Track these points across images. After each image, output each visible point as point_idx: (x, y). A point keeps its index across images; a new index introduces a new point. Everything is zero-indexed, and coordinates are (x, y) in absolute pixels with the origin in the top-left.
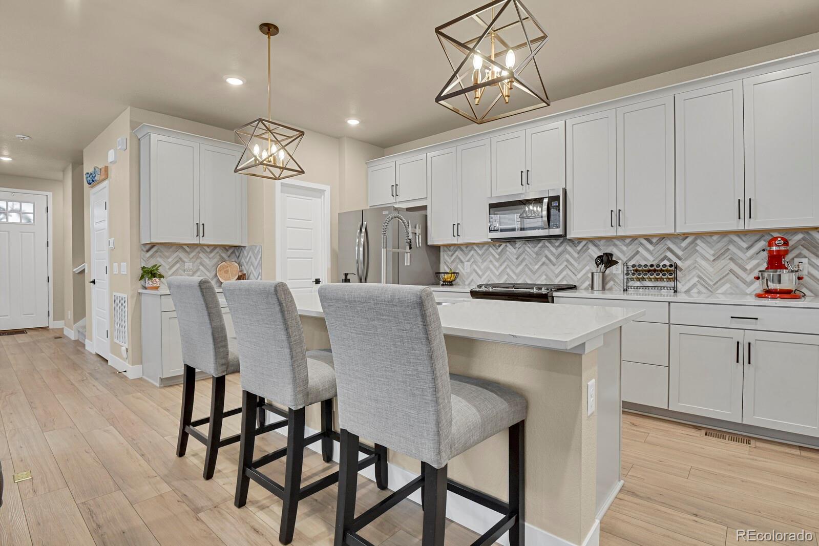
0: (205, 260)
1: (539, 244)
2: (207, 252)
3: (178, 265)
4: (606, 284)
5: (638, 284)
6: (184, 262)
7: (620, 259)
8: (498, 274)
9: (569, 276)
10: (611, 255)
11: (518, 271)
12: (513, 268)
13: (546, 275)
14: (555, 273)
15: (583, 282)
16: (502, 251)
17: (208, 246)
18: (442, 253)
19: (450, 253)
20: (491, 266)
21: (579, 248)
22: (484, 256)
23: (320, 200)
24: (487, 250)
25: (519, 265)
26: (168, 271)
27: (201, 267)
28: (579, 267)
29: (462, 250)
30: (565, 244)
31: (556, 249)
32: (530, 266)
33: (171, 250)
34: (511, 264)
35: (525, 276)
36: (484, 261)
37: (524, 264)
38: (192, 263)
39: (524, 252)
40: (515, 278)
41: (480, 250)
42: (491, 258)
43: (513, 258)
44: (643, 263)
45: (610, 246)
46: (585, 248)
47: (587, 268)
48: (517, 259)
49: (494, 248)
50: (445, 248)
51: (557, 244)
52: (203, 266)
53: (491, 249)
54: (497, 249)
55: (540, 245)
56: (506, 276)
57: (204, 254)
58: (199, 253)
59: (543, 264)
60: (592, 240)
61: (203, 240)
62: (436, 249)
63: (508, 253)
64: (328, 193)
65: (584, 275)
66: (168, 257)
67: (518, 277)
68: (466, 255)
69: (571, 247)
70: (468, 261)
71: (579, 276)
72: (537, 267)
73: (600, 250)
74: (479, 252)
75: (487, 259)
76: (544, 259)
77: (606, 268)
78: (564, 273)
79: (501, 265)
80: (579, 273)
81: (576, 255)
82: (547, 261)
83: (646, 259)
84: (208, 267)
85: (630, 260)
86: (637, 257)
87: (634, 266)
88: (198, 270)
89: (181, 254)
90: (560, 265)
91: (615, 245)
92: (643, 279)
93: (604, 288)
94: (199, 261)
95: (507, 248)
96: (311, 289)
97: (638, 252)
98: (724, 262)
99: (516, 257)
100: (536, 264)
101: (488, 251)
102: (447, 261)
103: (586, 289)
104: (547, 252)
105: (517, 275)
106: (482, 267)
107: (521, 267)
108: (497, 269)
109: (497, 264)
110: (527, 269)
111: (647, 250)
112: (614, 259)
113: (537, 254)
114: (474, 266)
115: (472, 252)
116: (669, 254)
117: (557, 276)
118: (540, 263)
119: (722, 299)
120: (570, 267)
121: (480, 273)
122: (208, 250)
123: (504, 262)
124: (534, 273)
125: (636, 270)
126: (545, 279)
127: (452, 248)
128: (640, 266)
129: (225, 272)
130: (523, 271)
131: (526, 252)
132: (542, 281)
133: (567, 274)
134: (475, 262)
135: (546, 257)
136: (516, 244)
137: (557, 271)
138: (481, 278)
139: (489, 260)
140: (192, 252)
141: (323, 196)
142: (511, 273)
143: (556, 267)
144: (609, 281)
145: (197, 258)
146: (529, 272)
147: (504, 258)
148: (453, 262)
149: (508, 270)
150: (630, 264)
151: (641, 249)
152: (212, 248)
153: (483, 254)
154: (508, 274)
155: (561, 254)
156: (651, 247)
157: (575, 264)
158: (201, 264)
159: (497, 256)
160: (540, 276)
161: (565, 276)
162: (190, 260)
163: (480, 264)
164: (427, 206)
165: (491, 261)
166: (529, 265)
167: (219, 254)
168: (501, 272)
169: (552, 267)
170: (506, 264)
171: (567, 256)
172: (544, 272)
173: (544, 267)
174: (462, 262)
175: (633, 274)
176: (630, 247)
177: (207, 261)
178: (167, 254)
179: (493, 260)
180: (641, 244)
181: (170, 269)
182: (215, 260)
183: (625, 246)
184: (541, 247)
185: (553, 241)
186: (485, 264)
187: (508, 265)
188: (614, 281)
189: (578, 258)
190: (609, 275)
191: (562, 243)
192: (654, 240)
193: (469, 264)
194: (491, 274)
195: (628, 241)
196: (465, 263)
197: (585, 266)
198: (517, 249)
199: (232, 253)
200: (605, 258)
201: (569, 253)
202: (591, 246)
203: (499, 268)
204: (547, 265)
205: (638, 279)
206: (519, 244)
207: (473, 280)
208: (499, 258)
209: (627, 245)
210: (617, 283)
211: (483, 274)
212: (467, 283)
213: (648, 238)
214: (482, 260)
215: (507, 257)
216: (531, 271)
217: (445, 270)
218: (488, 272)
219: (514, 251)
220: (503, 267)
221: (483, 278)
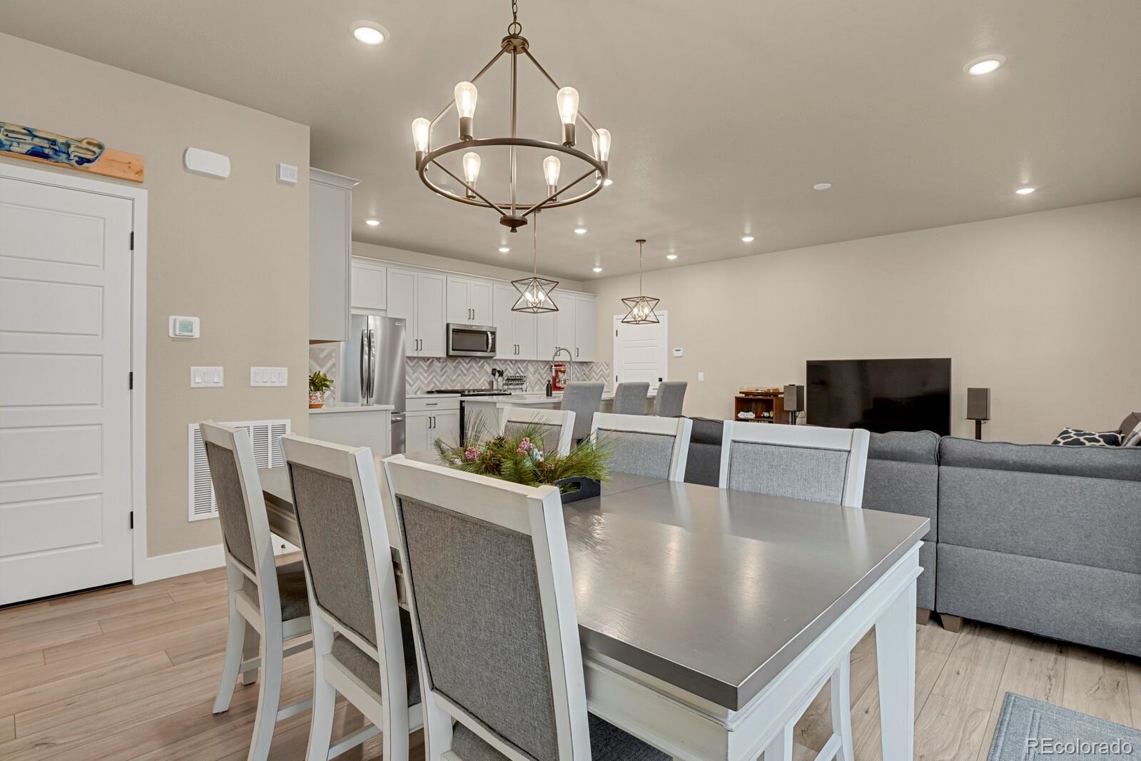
8: (426, 383)
9: (474, 383)
11: (442, 380)
12: (438, 377)
13: (461, 383)
16: (430, 363)
20: (421, 377)
21: (479, 365)
24: (418, 362)
25: (442, 376)
28: (479, 378)
30: (472, 361)
31: (467, 365)
32: (451, 377)
34: (436, 374)
35: (446, 384)
36: (414, 372)
37: (446, 375)
40: (440, 386)
42: (421, 370)
43: (439, 370)
46: (483, 365)
47: (484, 378)
48: (441, 371)
49: (424, 361)
51: (467, 361)
53: (421, 362)
54: (426, 362)
55: (457, 361)
59: (459, 375)
63: (434, 366)
65: (483, 382)
71: (480, 383)
72: (455, 377)
73: (490, 366)
74: (410, 364)
76: (459, 372)
78: (472, 381)
79: (429, 376)
80: (480, 381)
81: (478, 369)
82: (462, 374)
83: (510, 373)
90: (469, 376)
98: (537, 374)
100: (454, 375)
104: (461, 366)
105: (442, 384)
106: (413, 377)
107: (444, 378)
108: (426, 378)
109: (426, 375)
110: (448, 379)
111: (511, 367)
113: (454, 367)
116: (519, 371)
117: (467, 383)
118: (457, 374)
119: (536, 392)
120: (475, 377)
123: (431, 373)
124: (453, 381)
125: (508, 379)
126: (460, 386)
130: (445, 380)
135: (461, 370)
137: (467, 380)
142: (437, 382)
143: (466, 377)
146: (449, 381)
147: (432, 369)
149: (435, 380)
153: (413, 367)
154: (434, 383)
155: (470, 368)
156: (512, 366)
157: (478, 375)
159: (426, 368)
160: (457, 384)
165: (421, 373)
166: (449, 376)
168: (429, 381)
169: (464, 377)
170: (432, 375)
171: (473, 370)
173: (460, 377)
179: (423, 372)
180: (509, 364)
184: (458, 363)
185: (465, 359)
186: (416, 374)
189: (479, 371)
192: (513, 362)
197: (483, 376)
201: (474, 368)
208: (428, 370)
209: (503, 364)
211: (414, 383)
213: (511, 361)
216: (451, 380)
218: (419, 382)
219: (439, 365)
220: (431, 377)
221: (413, 388)
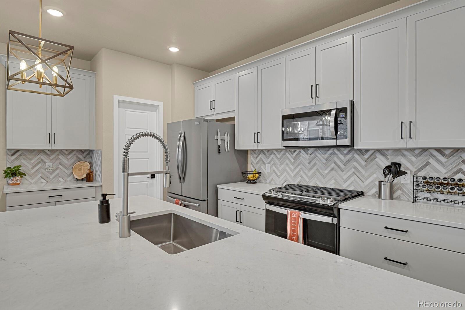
0: (64, 160)
1: (328, 150)
2: (65, 154)
3: (40, 165)
4: (394, 193)
5: (428, 195)
6: (45, 163)
7: (408, 169)
8: (293, 175)
9: (356, 181)
10: (399, 165)
11: (310, 174)
12: (306, 171)
13: (335, 180)
14: (343, 178)
15: (370, 189)
16: (296, 156)
17: (67, 150)
18: (249, 156)
19: (255, 156)
20: (287, 168)
21: (366, 156)
22: (282, 159)
23: (155, 113)
24: (284, 154)
25: (311, 169)
26: (30, 169)
27: (60, 166)
28: (366, 175)
29: (265, 154)
30: (353, 152)
31: (344, 157)
32: (321, 171)
33: (34, 153)
34: (304, 167)
35: (316, 179)
36: (281, 164)
37: (315, 168)
38: (52, 164)
39: (315, 157)
40: (307, 180)
41: (279, 154)
42: (287, 161)
43: (306, 163)
44: (435, 175)
45: (397, 155)
46: (372, 156)
47: (375, 176)
48: (309, 163)
49: (290, 153)
50: (252, 151)
51: (345, 153)
52: (62, 165)
53: (287, 154)
54: (292, 154)
55: (330, 152)
56: (300, 178)
57: (63, 156)
58: (58, 155)
59: (333, 169)
60: (380, 151)
61: (55, 146)
62: (245, 153)
63: (301, 158)
64: (161, 108)
65: (372, 182)
66: (31, 160)
67: (310, 179)
68: (268, 158)
69: (358, 155)
70: (269, 163)
71: (367, 182)
72: (326, 172)
73: (388, 159)
74: (278, 155)
75: (284, 162)
76: (333, 165)
77: (394, 177)
78: (352, 179)
79: (295, 168)
80: (366, 180)
81: (363, 163)
82: (336, 167)
83: (438, 171)
84: (66, 166)
85: (419, 171)
86: (428, 168)
87: (424, 178)
88: (57, 168)
89: (43, 157)
90: (348, 171)
91: (404, 155)
92: (434, 191)
93: (391, 198)
94: (58, 161)
95: (301, 154)
96: (147, 182)
97: (428, 164)
99: (308, 161)
101: (285, 156)
102: (253, 162)
103: (373, 196)
104: (335, 159)
106: (280, 169)
107: (312, 171)
108: (292, 171)
109: (292, 167)
110: (317, 173)
111: (439, 161)
112: (402, 169)
113: (326, 160)
114: (274, 167)
115: (272, 156)
117: (345, 181)
118: (329, 169)
120: (357, 173)
121: (279, 174)
122: (67, 153)
123: (298, 165)
124: (324, 177)
125: (427, 183)
126: (334, 183)
127: (257, 152)
128: (431, 178)
129: (79, 170)
130: (314, 174)
131: (317, 158)
132: (331, 185)
133: (355, 180)
134: (274, 164)
135: (335, 163)
136: (308, 150)
137: (345, 177)
138: (279, 178)
139: (285, 163)
140: (52, 155)
141: (157, 110)
142: (304, 176)
143: (344, 172)
144: (397, 190)
145: (57, 159)
146: (320, 176)
147: (298, 162)
148: (257, 163)
149: (301, 173)
150: (421, 174)
151: (431, 161)
152: (69, 151)
153: (280, 158)
154: (301, 176)
155: (349, 161)
156: (443, 159)
157: (363, 171)
158: (60, 164)
159: (293, 161)
160: (330, 180)
161: (352, 182)
162: (50, 161)
163: (278, 166)
164: (235, 117)
165: (287, 164)
166: (320, 169)
167: (76, 156)
168: (296, 174)
169: (340, 172)
170: (299, 167)
171: (355, 164)
172: (333, 176)
173: (333, 172)
174: (264, 163)
175: (424, 186)
176: (420, 158)
177: (65, 161)
178: (30, 157)
179: (289, 164)
180: (432, 155)
181: (33, 168)
182: (72, 161)
183: (414, 156)
184: (331, 154)
185: (342, 149)
186: (283, 166)
187: (301, 168)
188: (402, 190)
189: (366, 165)
190: (396, 184)
191: (349, 151)
192: (449, 153)
193: (270, 165)
194: (287, 176)
195: (417, 152)
196: (267, 165)
197: (373, 173)
198: (309, 155)
199: (87, 155)
200: (393, 168)
201: (357, 161)
202: (378, 155)
203: (294, 170)
204: (336, 171)
205: (429, 192)
206: (311, 150)
207: (273, 179)
208: (294, 162)
209: (417, 156)
210: (406, 193)
211: (281, 175)
212: (268, 181)
213: (441, 151)
214: (280, 163)
215: (300, 162)
216: (322, 175)
217: (251, 169)
218: (285, 173)
219: (307, 156)
220: (297, 170)
221: (281, 179)
